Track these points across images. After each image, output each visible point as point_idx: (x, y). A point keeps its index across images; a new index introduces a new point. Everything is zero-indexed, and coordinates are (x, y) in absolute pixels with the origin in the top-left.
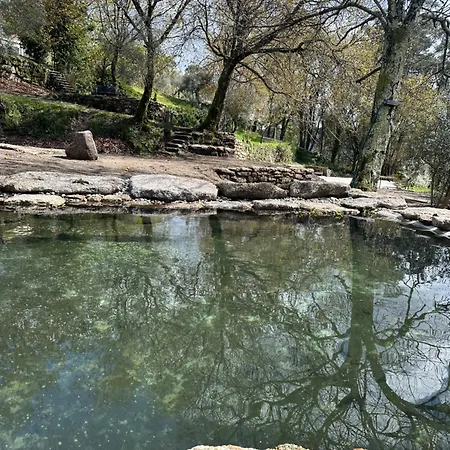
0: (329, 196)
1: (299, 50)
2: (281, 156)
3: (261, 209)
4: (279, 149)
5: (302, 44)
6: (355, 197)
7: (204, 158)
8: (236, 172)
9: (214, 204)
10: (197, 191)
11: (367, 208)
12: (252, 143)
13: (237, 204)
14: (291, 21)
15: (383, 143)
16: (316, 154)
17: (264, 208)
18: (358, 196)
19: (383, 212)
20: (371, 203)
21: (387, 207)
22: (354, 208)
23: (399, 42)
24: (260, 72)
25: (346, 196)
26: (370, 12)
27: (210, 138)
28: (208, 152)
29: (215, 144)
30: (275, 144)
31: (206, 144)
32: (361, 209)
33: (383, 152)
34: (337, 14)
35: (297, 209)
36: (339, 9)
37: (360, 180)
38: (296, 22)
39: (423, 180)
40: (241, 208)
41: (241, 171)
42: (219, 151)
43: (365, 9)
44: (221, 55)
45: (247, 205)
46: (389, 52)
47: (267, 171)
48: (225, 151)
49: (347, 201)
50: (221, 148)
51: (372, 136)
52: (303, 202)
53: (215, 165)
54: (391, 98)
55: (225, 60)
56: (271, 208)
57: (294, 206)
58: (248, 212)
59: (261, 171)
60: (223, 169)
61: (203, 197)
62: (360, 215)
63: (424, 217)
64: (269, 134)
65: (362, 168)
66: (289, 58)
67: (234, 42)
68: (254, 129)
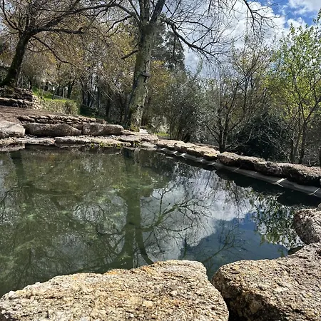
0: (111, 134)
1: (79, 32)
2: (69, 110)
3: (62, 143)
4: (67, 105)
5: (81, 28)
6: (127, 135)
7: (6, 108)
8: (36, 119)
9: (24, 140)
10: (7, 130)
11: (136, 141)
12: (45, 99)
13: (42, 140)
14: (74, 10)
15: (142, 100)
16: (95, 109)
17: (64, 142)
18: (129, 135)
19: (145, 144)
20: (137, 139)
21: (148, 141)
22: (128, 141)
23: (148, 34)
24: (49, 45)
25: (121, 134)
26: (128, 12)
27: (11, 93)
28: (10, 104)
29: (16, 98)
30: (64, 101)
31: (7, 97)
32: (132, 142)
33: (142, 107)
34: (106, 10)
35: (90, 143)
36: (108, 6)
37: (129, 125)
38: (78, 11)
39: (164, 129)
40: (46, 142)
41: (40, 118)
42: (19, 103)
43: (125, 10)
44: (17, 29)
45: (51, 141)
46: (142, 40)
47: (61, 119)
48: (24, 103)
49: (123, 138)
50: (21, 101)
51: (134, 95)
52: (93, 138)
53: (17, 114)
54: (145, 72)
55: (20, 33)
56: (70, 142)
57: (87, 141)
58: (52, 146)
59: (56, 118)
60: (24, 117)
61: (13, 135)
62: (131, 146)
63: (169, 146)
64: (59, 93)
65: (130, 117)
66: (72, 37)
67: (28, 21)
68: (46, 89)
